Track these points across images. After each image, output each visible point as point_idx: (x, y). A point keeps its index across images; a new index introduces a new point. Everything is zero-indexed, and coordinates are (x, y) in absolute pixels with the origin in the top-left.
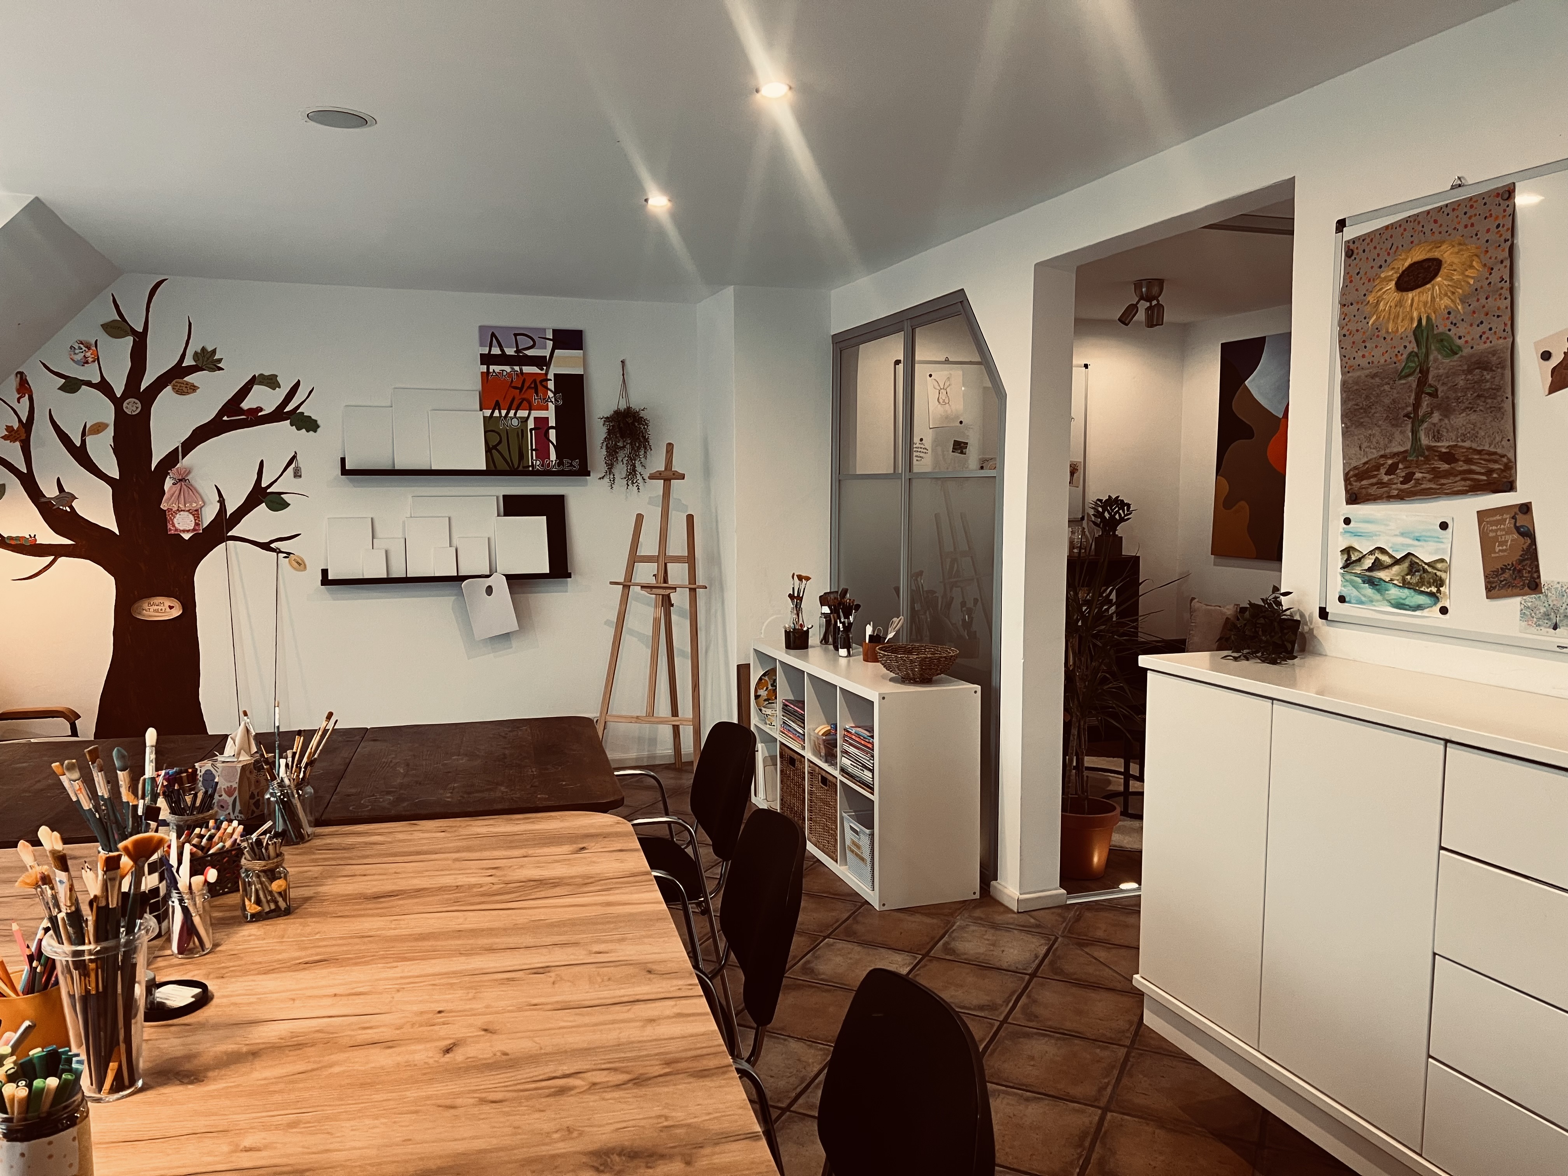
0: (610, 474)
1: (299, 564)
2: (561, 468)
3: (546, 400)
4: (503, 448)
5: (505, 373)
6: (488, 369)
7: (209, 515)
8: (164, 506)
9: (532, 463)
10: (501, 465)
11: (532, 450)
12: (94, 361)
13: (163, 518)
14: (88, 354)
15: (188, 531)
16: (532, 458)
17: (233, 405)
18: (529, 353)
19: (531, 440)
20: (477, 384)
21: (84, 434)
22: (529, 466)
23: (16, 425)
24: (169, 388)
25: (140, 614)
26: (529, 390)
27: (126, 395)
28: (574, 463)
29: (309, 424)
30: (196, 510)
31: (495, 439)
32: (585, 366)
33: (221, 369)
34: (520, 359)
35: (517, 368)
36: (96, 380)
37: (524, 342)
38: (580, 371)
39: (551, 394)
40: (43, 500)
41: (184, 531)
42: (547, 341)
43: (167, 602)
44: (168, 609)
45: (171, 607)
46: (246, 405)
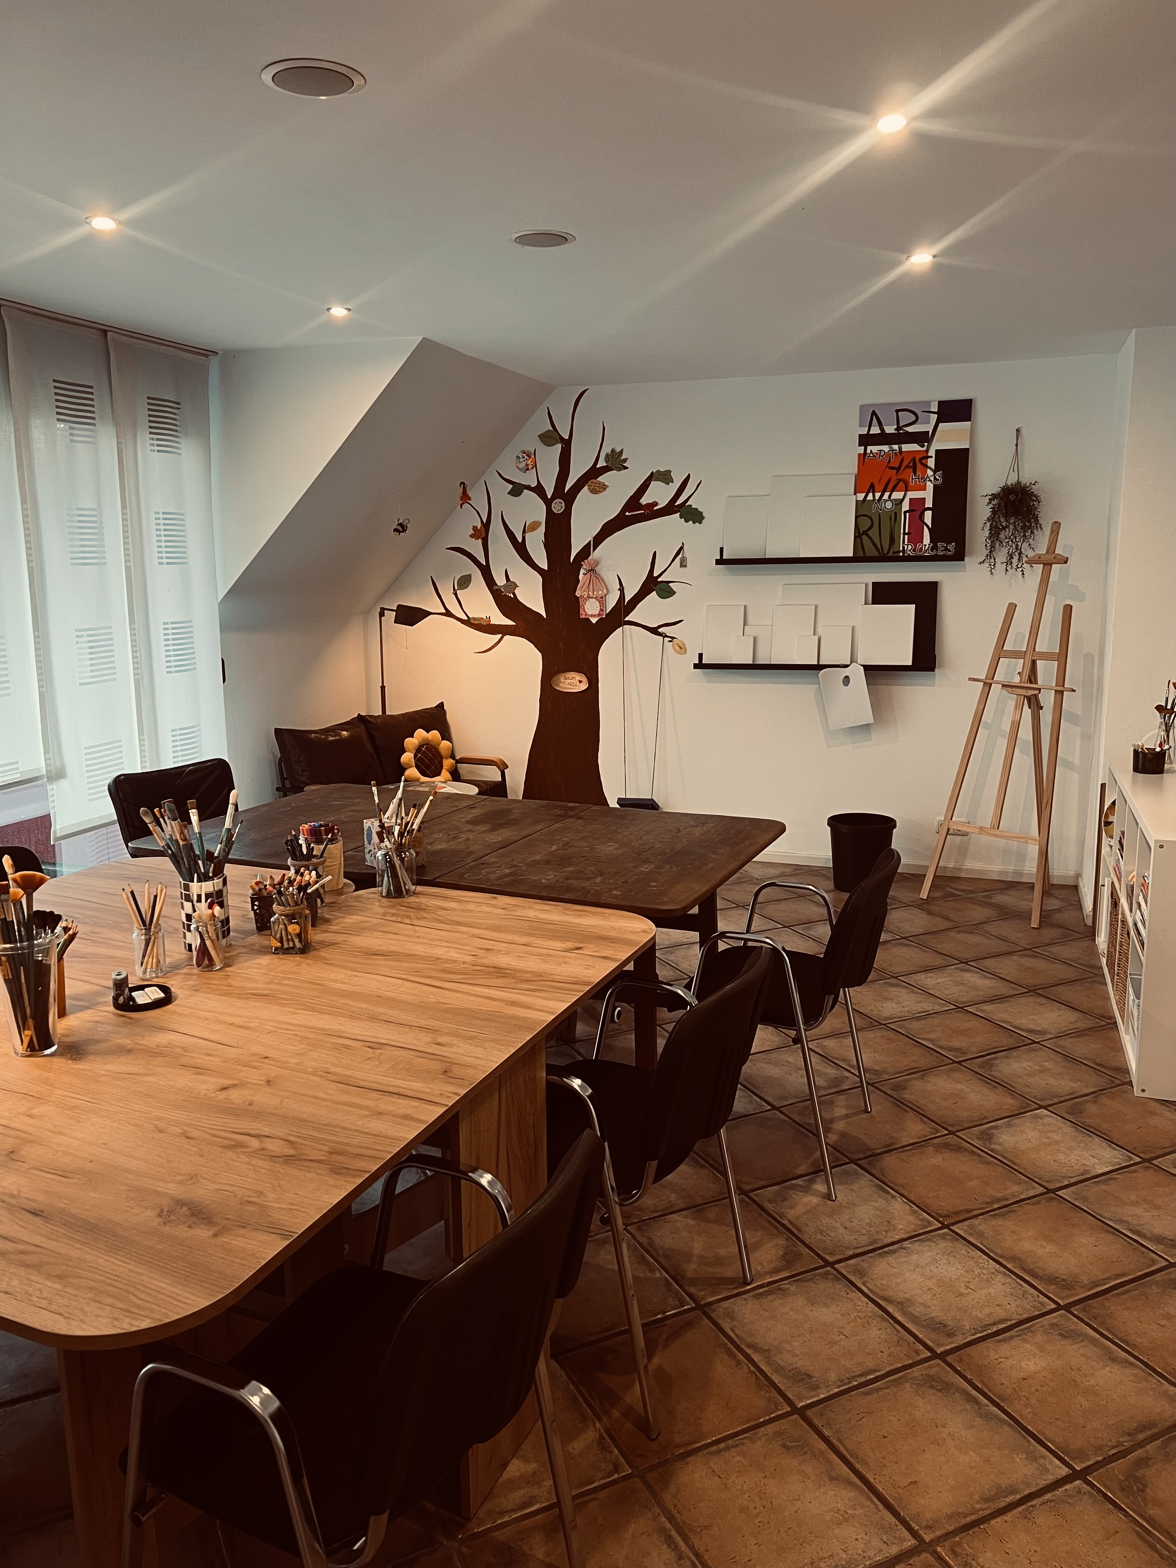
0: (990, 558)
1: (681, 648)
2: (933, 553)
3: (924, 479)
4: (874, 533)
5: (883, 453)
6: (865, 450)
7: (612, 602)
8: (578, 594)
9: (903, 547)
10: (871, 551)
11: (904, 534)
12: (533, 468)
13: (576, 604)
14: (529, 462)
15: (595, 616)
16: (905, 544)
17: (634, 502)
18: (910, 429)
19: (904, 524)
20: (853, 467)
21: (524, 532)
22: (900, 552)
23: (479, 526)
24: (586, 489)
25: (558, 685)
26: (907, 470)
27: (554, 497)
28: (950, 547)
29: (694, 516)
30: (602, 598)
31: (865, 524)
32: (972, 439)
33: (626, 468)
34: (901, 437)
35: (896, 447)
36: (534, 484)
37: (905, 418)
38: (965, 445)
39: (930, 473)
40: (495, 588)
41: (592, 616)
42: (932, 415)
43: (578, 677)
44: (578, 683)
45: (580, 682)
46: (644, 501)
